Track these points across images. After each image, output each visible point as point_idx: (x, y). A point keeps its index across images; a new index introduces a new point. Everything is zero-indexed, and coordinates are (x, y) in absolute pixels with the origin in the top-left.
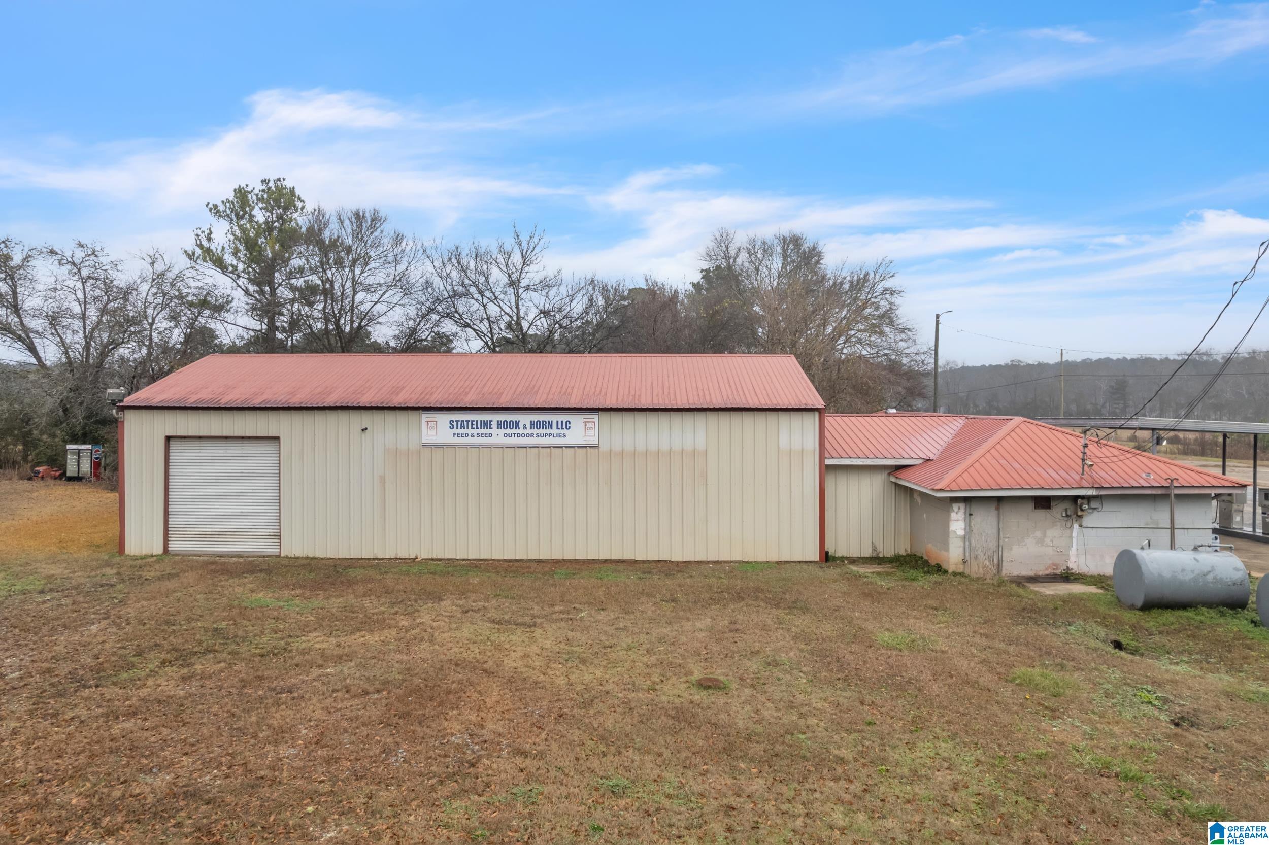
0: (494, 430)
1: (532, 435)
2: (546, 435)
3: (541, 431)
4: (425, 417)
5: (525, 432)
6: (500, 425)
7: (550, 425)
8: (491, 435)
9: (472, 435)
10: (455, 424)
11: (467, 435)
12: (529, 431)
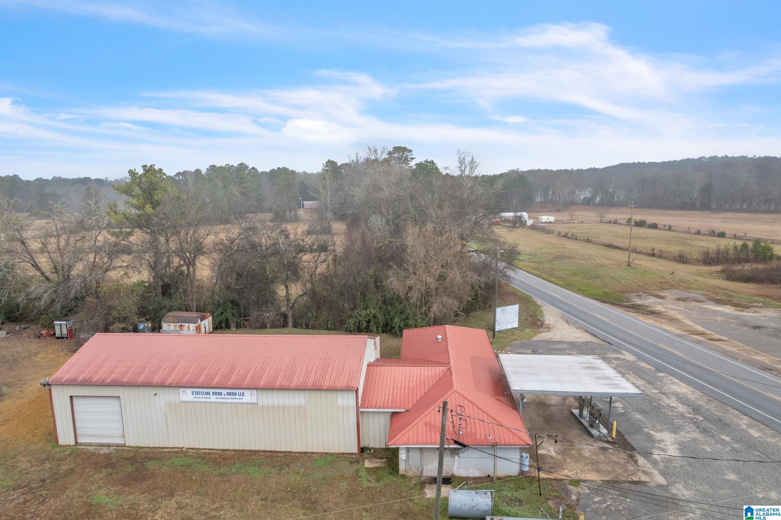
0: (211, 396)
1: (228, 398)
2: (234, 398)
3: (232, 397)
4: (181, 390)
5: (225, 397)
6: (213, 393)
7: (236, 394)
8: (210, 398)
9: (202, 398)
10: (194, 393)
11: (200, 398)
12: (226, 396)
